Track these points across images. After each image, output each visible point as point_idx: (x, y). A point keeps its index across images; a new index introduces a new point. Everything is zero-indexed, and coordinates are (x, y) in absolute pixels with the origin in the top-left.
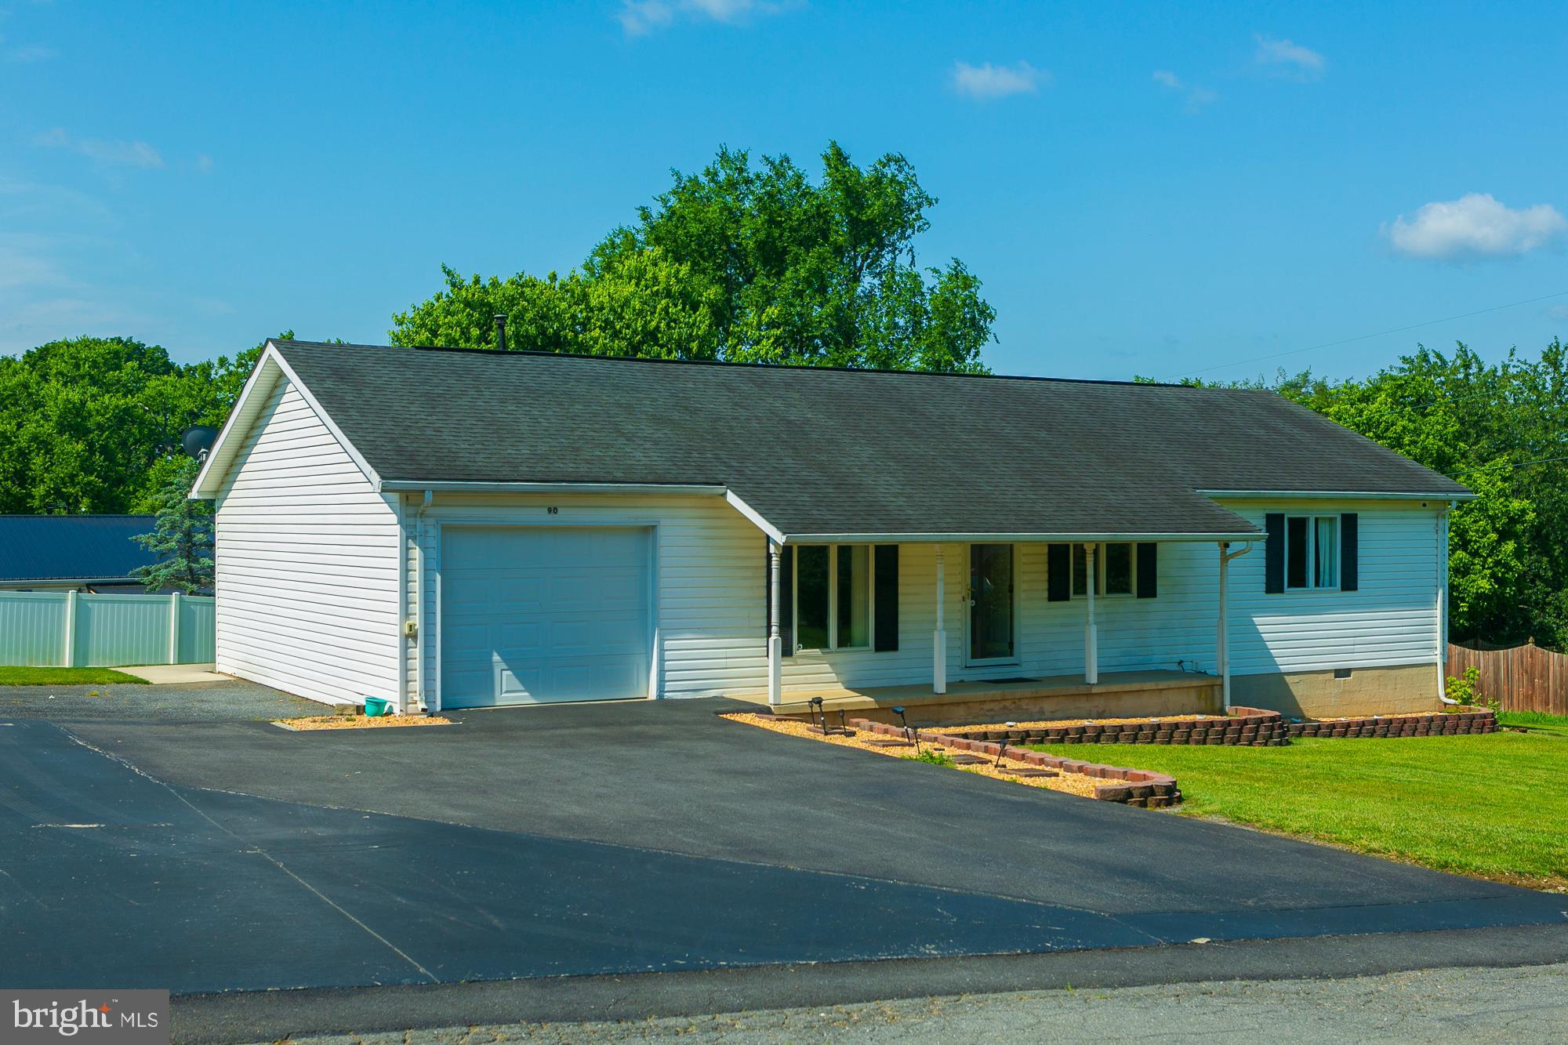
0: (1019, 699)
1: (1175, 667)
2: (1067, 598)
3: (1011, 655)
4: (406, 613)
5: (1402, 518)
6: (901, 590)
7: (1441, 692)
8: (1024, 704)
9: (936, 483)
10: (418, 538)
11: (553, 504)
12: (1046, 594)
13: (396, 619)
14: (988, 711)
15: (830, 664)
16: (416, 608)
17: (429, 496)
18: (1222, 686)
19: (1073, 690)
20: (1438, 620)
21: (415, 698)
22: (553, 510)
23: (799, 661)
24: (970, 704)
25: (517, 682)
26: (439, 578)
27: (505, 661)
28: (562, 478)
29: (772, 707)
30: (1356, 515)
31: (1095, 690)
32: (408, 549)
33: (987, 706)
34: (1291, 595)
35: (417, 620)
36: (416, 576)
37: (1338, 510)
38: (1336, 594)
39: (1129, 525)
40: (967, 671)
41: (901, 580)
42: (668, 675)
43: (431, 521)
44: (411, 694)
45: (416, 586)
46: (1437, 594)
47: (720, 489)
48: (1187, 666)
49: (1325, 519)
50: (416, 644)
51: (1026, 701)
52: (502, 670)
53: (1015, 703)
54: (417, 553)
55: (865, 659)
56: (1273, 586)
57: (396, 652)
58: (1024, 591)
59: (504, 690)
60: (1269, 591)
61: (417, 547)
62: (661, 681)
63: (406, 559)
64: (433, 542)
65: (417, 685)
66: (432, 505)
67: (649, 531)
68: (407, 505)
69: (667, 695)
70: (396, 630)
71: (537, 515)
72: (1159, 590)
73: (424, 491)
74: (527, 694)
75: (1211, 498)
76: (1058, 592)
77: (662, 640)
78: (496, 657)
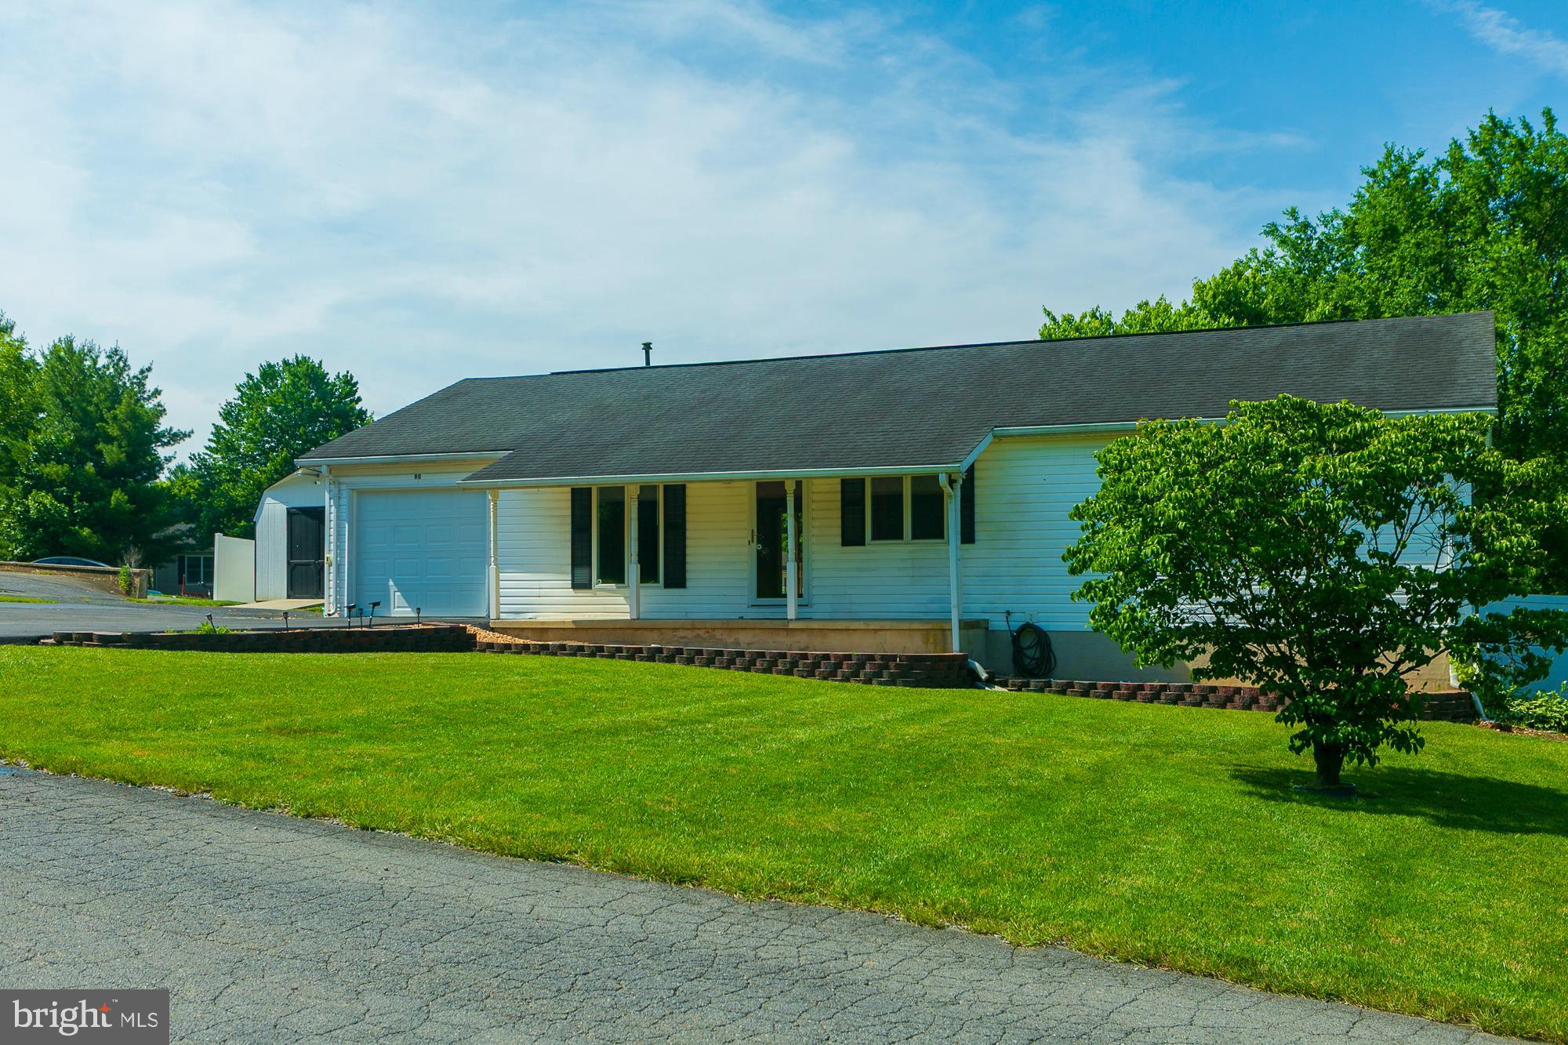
0: (714, 629)
2: (862, 543)
4: (329, 550)
6: (689, 534)
8: (718, 634)
10: (334, 499)
11: (418, 472)
12: (839, 540)
14: (681, 637)
15: (625, 598)
16: (333, 546)
17: (324, 469)
18: (951, 630)
22: (418, 476)
23: (598, 593)
24: (663, 631)
25: (404, 601)
26: (348, 526)
27: (395, 585)
31: (791, 626)
32: (330, 506)
33: (681, 633)
35: (332, 554)
40: (755, 610)
41: (689, 526)
43: (344, 487)
44: (330, 605)
45: (333, 531)
50: (332, 570)
51: (720, 631)
52: (395, 592)
53: (708, 632)
54: (334, 509)
55: (655, 593)
59: (396, 606)
63: (329, 513)
64: (344, 501)
71: (408, 481)
72: (977, 535)
73: (321, 466)
74: (411, 610)
76: (852, 536)
78: (391, 583)
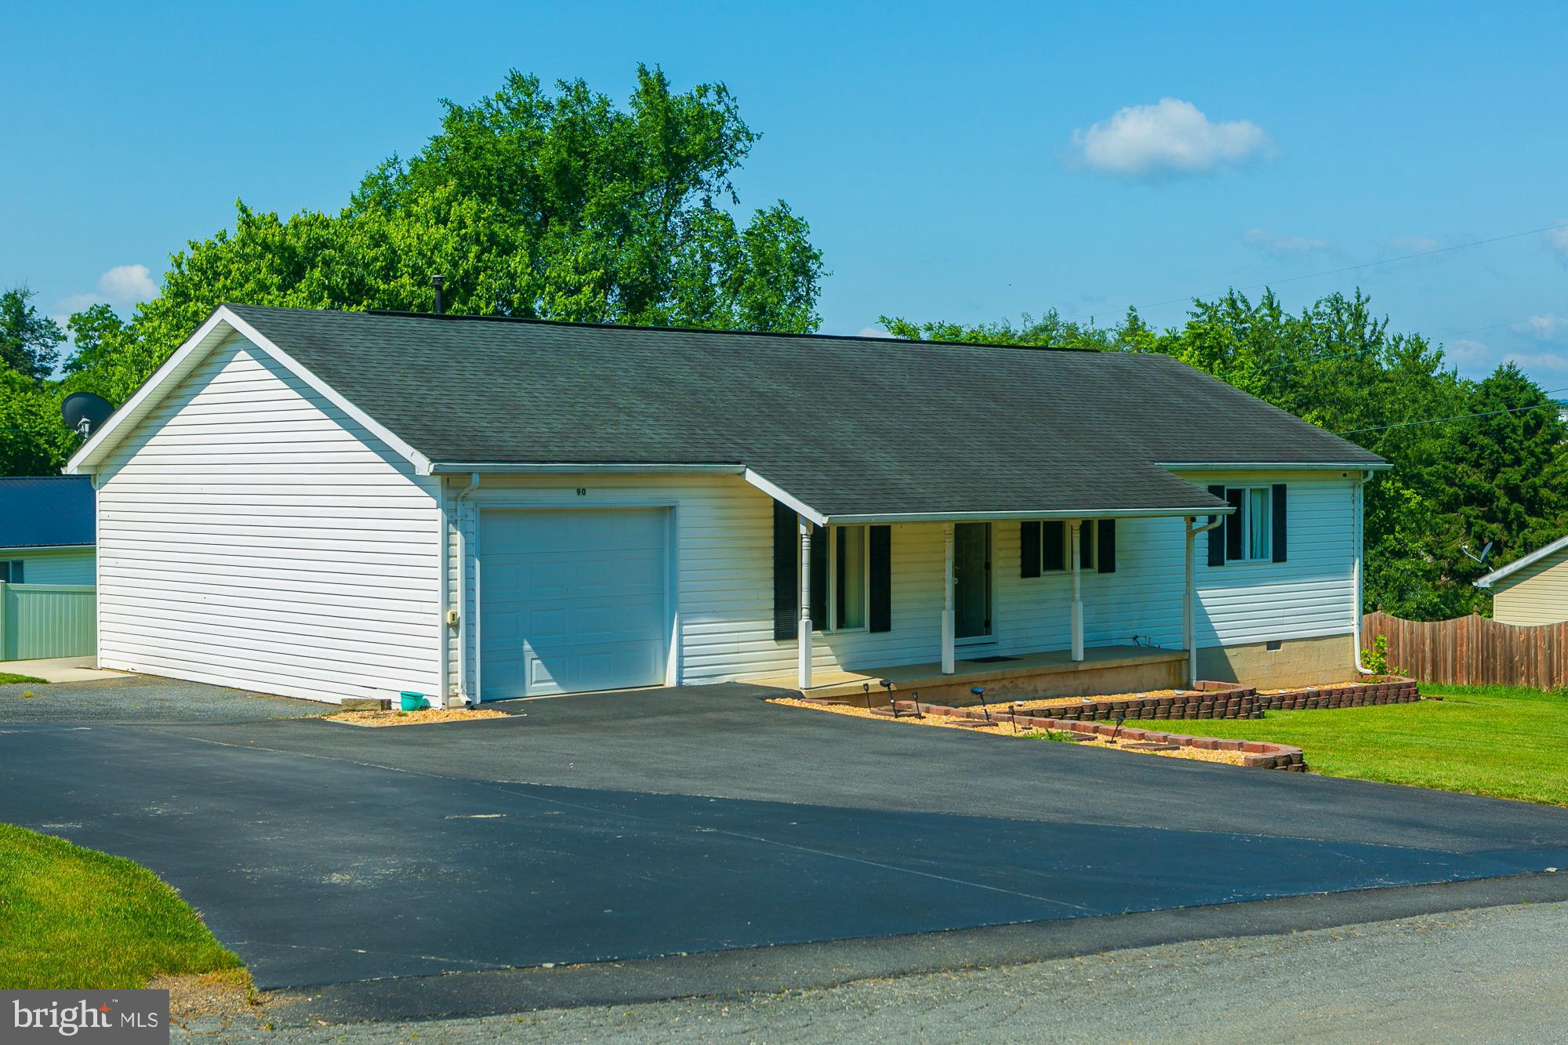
0: (1016, 678)
1: (1130, 643)
2: (1038, 575)
3: (989, 633)
4: (448, 602)
5: (1324, 488)
7: (1358, 662)
8: (1020, 683)
9: (927, 459)
10: (458, 522)
11: (583, 485)
12: (1019, 571)
13: (438, 607)
15: (831, 647)
16: (458, 596)
17: (476, 478)
18: (1188, 660)
19: (1062, 667)
20: (1355, 590)
21: (456, 691)
22: (581, 492)
25: (548, 674)
26: (478, 563)
27: (535, 649)
28: (596, 459)
29: (803, 692)
30: (1285, 485)
31: (1081, 667)
32: (449, 534)
34: (1231, 567)
35: (459, 609)
36: (458, 562)
37: (1270, 481)
38: (1268, 566)
39: (1114, 501)
42: (687, 661)
43: (470, 504)
44: (452, 687)
45: (458, 573)
46: (1354, 564)
47: (740, 468)
48: (1141, 640)
49: (1257, 490)
50: (457, 634)
51: (1022, 680)
52: (532, 659)
53: (1012, 682)
54: (458, 538)
55: (861, 639)
56: (1215, 560)
57: (438, 643)
58: (1001, 567)
59: (534, 680)
60: (1210, 564)
61: (459, 533)
62: (681, 667)
63: (447, 545)
64: (472, 527)
65: (459, 677)
66: (478, 488)
67: (667, 512)
68: (448, 487)
69: (686, 682)
70: (437, 620)
71: (567, 497)
72: (1118, 564)
73: (470, 474)
74: (555, 684)
75: (1172, 471)
76: (1029, 570)
77: (681, 625)
78: (527, 646)
